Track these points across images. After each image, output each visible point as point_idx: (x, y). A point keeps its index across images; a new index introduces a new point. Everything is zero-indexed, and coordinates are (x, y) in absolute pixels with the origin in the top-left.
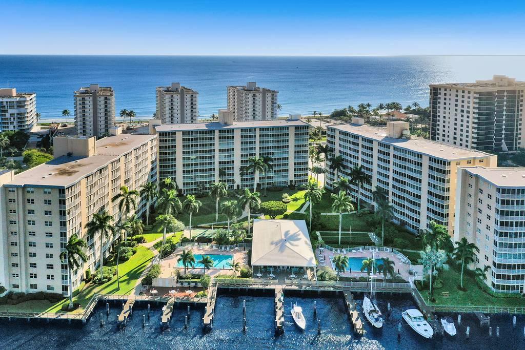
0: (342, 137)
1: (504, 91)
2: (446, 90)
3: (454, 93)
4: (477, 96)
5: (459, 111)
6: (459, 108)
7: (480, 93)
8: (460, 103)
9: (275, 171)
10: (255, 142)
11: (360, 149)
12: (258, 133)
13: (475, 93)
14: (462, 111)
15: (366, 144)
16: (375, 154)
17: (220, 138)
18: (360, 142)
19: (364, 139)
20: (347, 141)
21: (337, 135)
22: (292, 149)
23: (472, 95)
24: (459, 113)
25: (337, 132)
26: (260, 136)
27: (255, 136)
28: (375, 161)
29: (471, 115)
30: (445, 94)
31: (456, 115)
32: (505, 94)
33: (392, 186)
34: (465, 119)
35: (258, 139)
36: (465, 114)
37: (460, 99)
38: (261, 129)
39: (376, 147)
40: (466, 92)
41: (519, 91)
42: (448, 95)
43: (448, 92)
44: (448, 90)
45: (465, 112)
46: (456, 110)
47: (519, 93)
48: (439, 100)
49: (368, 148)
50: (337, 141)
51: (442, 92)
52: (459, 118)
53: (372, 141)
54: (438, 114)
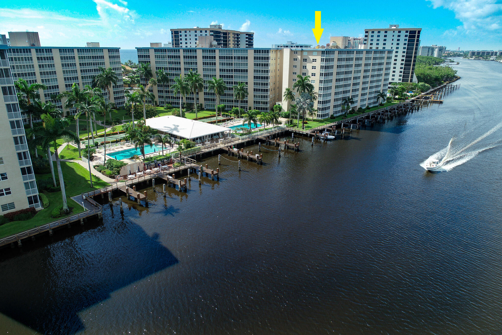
0: (158, 54)
1: (222, 33)
2: (186, 32)
3: (193, 33)
4: (212, 33)
10: (75, 64)
11: (182, 60)
12: (76, 54)
13: (211, 31)
15: (189, 54)
17: (38, 58)
18: (182, 54)
19: (186, 50)
20: (165, 57)
21: (152, 53)
23: (208, 33)
25: (152, 51)
26: (79, 57)
28: (200, 66)
30: (186, 36)
32: (222, 35)
35: (77, 61)
38: (79, 50)
39: (200, 54)
40: (204, 32)
41: (228, 33)
42: (188, 36)
43: (188, 33)
44: (188, 32)
47: (228, 35)
48: (180, 41)
49: (191, 57)
50: (153, 59)
51: (183, 33)
53: (196, 50)
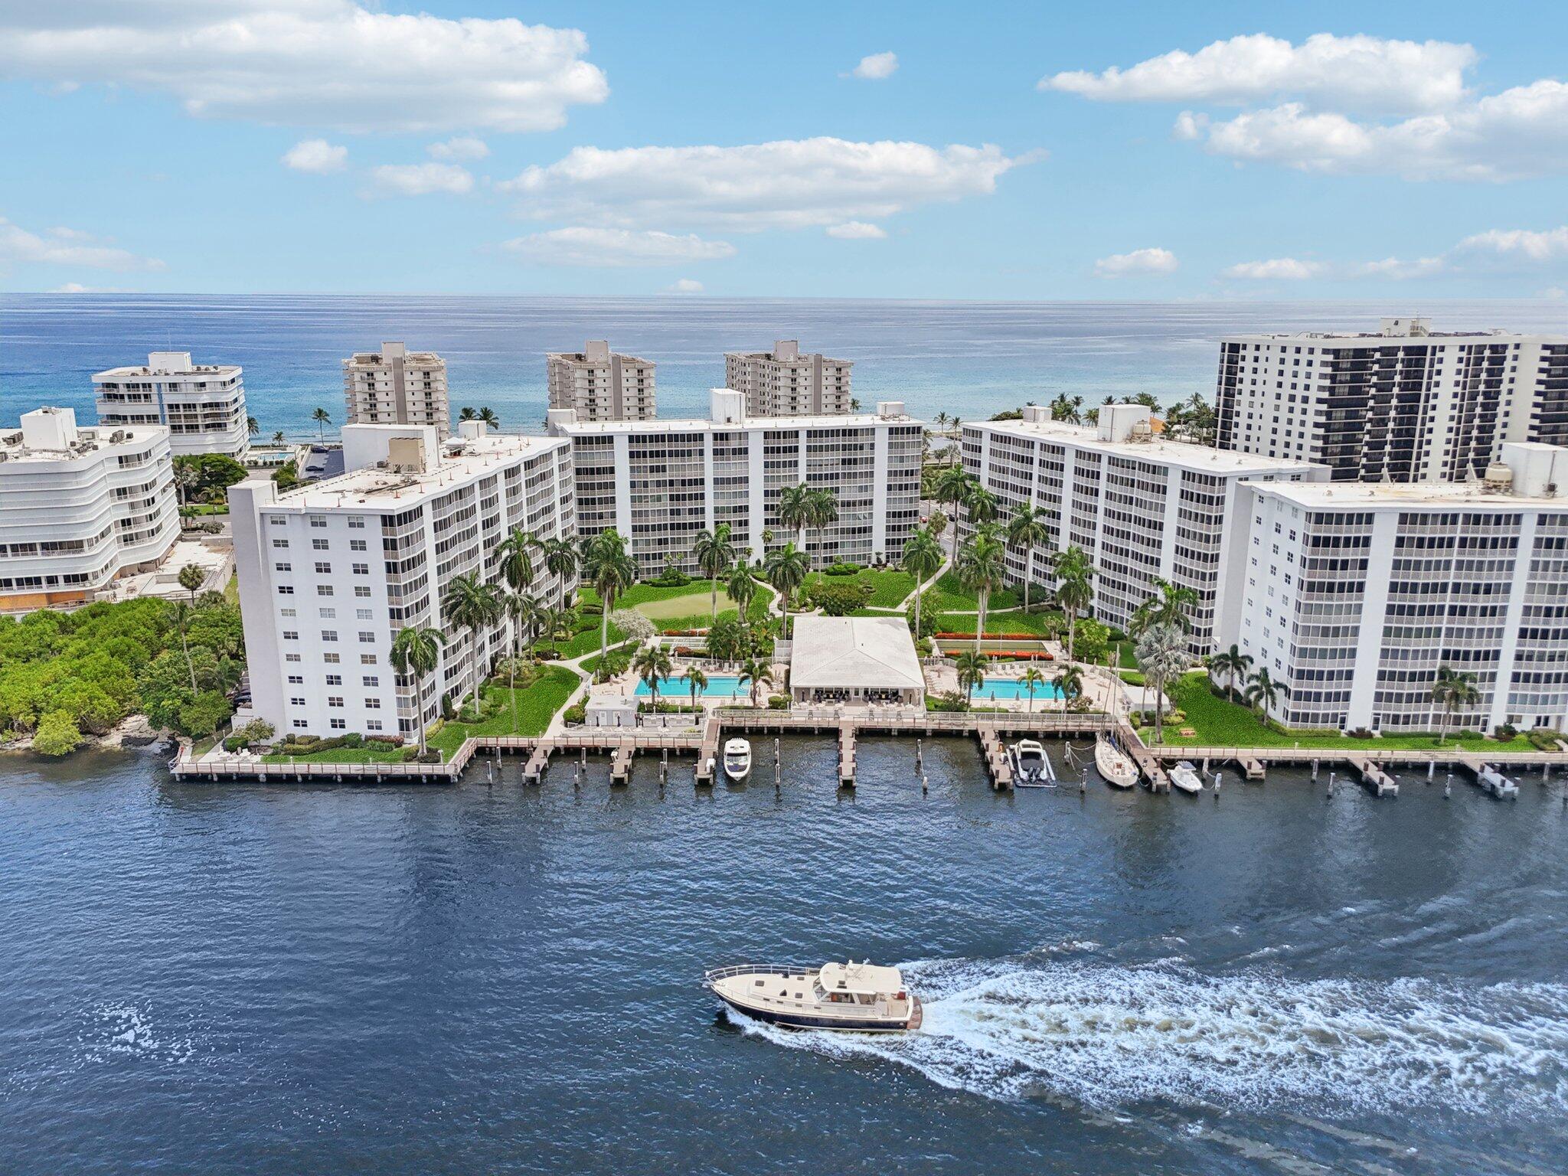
0: (997, 446)
1: (1398, 348)
3: (1275, 355)
4: (1330, 358)
5: (1285, 397)
6: (1286, 391)
7: (1336, 353)
8: (1288, 380)
9: (843, 531)
10: (796, 464)
11: (1036, 470)
12: (803, 442)
13: (1325, 351)
14: (1292, 398)
15: (1049, 457)
16: (1069, 478)
17: (716, 452)
18: (1037, 454)
19: (1044, 447)
20: (1006, 455)
21: (986, 443)
22: (881, 480)
23: (1317, 357)
24: (1284, 403)
25: (986, 438)
26: (809, 449)
27: (796, 449)
28: (1067, 494)
29: (1312, 406)
30: (1257, 359)
31: (1277, 408)
32: (1401, 355)
33: (1100, 546)
34: (1297, 416)
35: (802, 457)
36: (1298, 405)
37: (1289, 368)
38: (811, 434)
39: (1070, 461)
40: (1305, 351)
41: (1434, 348)
42: (1262, 360)
43: (1262, 354)
44: (1263, 349)
45: (1299, 399)
46: (1278, 397)
47: (1433, 354)
48: (1239, 375)
49: (1052, 466)
50: (985, 458)
51: (1250, 353)
52: (1284, 415)
53: (1063, 449)
54: (1236, 408)
